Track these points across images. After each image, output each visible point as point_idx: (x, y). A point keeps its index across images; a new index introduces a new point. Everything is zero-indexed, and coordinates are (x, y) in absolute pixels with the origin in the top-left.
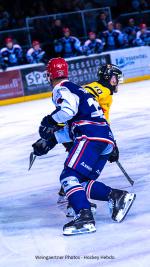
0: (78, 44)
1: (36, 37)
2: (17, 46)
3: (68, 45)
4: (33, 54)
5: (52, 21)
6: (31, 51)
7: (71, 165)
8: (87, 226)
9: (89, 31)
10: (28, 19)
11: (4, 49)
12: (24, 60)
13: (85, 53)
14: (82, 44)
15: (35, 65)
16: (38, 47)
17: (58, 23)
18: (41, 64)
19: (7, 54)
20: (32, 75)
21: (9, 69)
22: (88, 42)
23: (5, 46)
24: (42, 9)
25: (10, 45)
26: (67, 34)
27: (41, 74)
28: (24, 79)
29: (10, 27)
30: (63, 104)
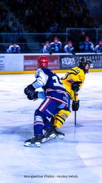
0: (92, 46)
1: (71, 39)
2: (60, 42)
3: (87, 46)
4: (68, 48)
5: (80, 31)
6: (66, 46)
7: (40, 110)
8: (37, 143)
9: (99, 40)
10: (67, 29)
11: (52, 43)
12: (62, 50)
13: (95, 52)
14: (95, 47)
15: (68, 54)
16: (70, 45)
17: (83, 33)
18: (71, 54)
19: (54, 46)
20: (65, 59)
21: (53, 54)
22: (98, 46)
23: (53, 41)
24: (76, 24)
25: (56, 41)
26: (87, 40)
27: (70, 59)
28: (61, 61)
29: (57, 32)
30: (39, 78)
